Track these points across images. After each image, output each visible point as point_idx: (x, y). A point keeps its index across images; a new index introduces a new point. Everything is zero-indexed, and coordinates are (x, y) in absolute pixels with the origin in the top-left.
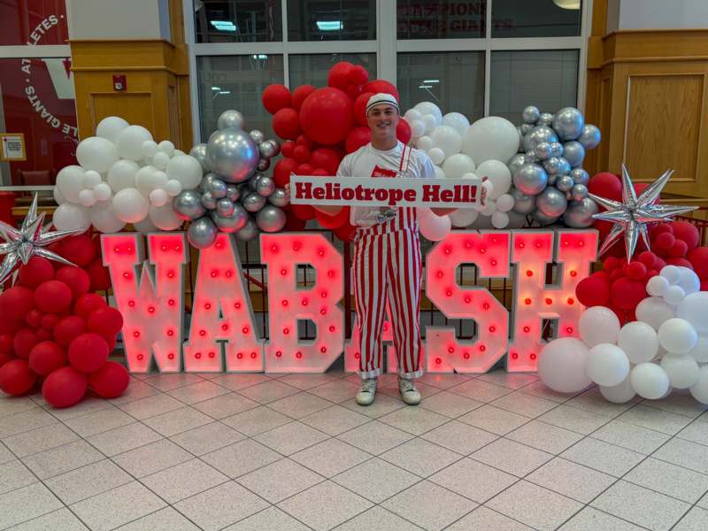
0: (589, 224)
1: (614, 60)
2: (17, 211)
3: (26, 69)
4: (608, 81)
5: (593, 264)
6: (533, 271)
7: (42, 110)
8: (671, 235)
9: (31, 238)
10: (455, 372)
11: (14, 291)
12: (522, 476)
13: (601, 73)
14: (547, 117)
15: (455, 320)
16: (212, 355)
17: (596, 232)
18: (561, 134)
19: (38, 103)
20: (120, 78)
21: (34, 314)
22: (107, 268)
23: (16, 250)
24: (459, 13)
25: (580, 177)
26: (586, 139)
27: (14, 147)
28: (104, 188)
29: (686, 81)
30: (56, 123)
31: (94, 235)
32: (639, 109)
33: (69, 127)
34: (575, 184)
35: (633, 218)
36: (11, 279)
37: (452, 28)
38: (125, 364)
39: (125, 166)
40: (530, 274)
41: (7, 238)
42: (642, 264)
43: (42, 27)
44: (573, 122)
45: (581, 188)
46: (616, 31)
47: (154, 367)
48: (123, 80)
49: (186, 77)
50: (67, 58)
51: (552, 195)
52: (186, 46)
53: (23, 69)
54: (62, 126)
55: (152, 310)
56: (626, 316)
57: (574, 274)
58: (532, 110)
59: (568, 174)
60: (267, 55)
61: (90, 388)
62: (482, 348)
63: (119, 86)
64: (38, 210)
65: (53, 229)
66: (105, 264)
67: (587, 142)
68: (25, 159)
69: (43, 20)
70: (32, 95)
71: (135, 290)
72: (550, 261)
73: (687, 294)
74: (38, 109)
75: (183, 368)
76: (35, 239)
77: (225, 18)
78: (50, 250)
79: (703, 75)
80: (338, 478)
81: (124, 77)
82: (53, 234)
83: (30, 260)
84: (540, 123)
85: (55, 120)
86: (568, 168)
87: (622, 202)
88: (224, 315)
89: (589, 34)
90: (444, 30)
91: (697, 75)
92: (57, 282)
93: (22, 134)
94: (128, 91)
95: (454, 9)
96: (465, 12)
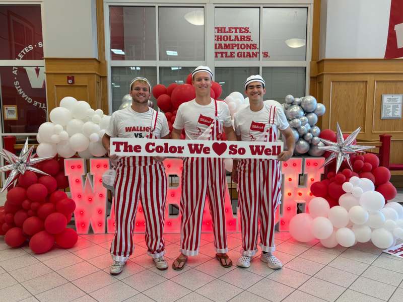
0: (321, 154)
1: (324, 73)
2: (17, 146)
3: (15, 72)
4: (321, 83)
5: (322, 175)
6: (292, 178)
7: (22, 94)
8: (361, 161)
9: (25, 161)
11: (16, 190)
12: (296, 288)
13: (317, 79)
14: (298, 100)
17: (324, 158)
18: (305, 109)
19: (21, 90)
20: (71, 77)
21: (26, 202)
22: (67, 177)
23: (17, 168)
24: (242, 49)
25: (316, 132)
26: (318, 111)
27: (11, 112)
28: (65, 133)
29: (358, 84)
30: (30, 100)
31: (59, 159)
32: (336, 97)
33: (37, 102)
34: (313, 136)
35: (341, 151)
36: (13, 184)
37: (238, 56)
38: (75, 229)
39: (76, 122)
40: (290, 180)
41: (12, 161)
42: (343, 176)
43: (25, 51)
44: (311, 103)
45: (316, 138)
46: (323, 58)
47: (91, 231)
48: (73, 79)
49: (105, 77)
50: (37, 67)
51: (302, 142)
52: (106, 62)
53: (13, 72)
54: (33, 102)
55: (90, 200)
57: (312, 180)
58: (290, 97)
59: (310, 132)
60: (140, 67)
61: (55, 242)
63: (70, 81)
64: (28, 146)
65: (36, 156)
66: (66, 174)
67: (318, 113)
68: (17, 119)
70: (17, 86)
71: (82, 188)
72: (301, 173)
73: (364, 192)
74: (20, 93)
75: (106, 231)
76: (27, 162)
77: (122, 48)
78: (34, 167)
79: (367, 81)
80: (198, 290)
81: (73, 77)
82: (37, 159)
83: (25, 173)
84: (294, 103)
85: (29, 99)
86: (309, 128)
87: (337, 142)
89: (310, 60)
90: (234, 57)
91: (364, 81)
92: (39, 184)
93: (16, 106)
94: (75, 84)
95: (239, 46)
96: (244, 48)
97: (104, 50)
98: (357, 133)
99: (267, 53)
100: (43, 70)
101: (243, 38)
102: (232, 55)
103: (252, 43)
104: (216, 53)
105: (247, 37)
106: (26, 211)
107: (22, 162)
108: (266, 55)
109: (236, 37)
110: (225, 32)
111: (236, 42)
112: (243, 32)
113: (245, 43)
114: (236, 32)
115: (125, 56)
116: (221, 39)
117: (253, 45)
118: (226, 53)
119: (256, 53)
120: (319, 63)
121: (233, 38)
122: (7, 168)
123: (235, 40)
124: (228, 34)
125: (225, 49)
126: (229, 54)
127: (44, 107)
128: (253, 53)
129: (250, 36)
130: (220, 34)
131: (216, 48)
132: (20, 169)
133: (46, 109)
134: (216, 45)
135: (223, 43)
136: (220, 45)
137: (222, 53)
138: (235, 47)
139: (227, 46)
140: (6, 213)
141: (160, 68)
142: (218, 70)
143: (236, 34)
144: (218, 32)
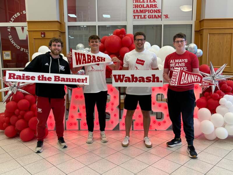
1: (204, 28)
4: (201, 35)
5: (200, 94)
7: (14, 43)
8: (227, 85)
9: (17, 85)
10: (156, 130)
11: (11, 103)
12: (182, 165)
13: (199, 33)
15: (155, 113)
16: (75, 124)
19: (13, 41)
21: (17, 110)
23: (12, 89)
24: (151, 13)
26: (198, 54)
27: (7, 55)
29: (227, 35)
30: (18, 47)
32: (212, 44)
35: (214, 79)
36: (10, 99)
37: (149, 18)
41: (9, 85)
42: (217, 94)
43: (15, 17)
44: (194, 48)
46: (204, 19)
48: (44, 34)
49: (65, 32)
50: (23, 26)
52: (65, 23)
56: (213, 111)
62: (165, 122)
63: (43, 36)
68: (11, 59)
69: (15, 14)
73: (232, 104)
75: (66, 129)
76: (18, 86)
77: (75, 14)
78: (22, 89)
79: (232, 33)
82: (24, 84)
83: (16, 93)
87: (210, 74)
88: (80, 111)
89: (195, 20)
90: (146, 18)
91: (230, 33)
92: (25, 100)
93: (10, 51)
94: (46, 37)
95: (149, 11)
96: (153, 12)
97: (64, 16)
98: (224, 67)
99: (168, 15)
100: (26, 29)
101: (152, 6)
102: (144, 17)
103: (158, 9)
104: (134, 16)
105: (155, 5)
106: (17, 116)
107: (15, 86)
108: (166, 16)
109: (148, 5)
110: (140, 2)
111: (147, 9)
112: (152, 2)
113: (153, 9)
114: (147, 2)
115: (77, 19)
116: (137, 6)
117: (158, 10)
118: (141, 16)
119: (160, 15)
120: (201, 22)
121: (145, 6)
122: (6, 89)
123: (146, 7)
124: (142, 4)
125: (140, 13)
126: (143, 16)
127: (27, 51)
128: (158, 15)
129: (156, 5)
130: (137, 4)
131: (134, 13)
132: (13, 90)
133: (28, 53)
134: (134, 10)
135: (139, 9)
136: (137, 10)
137: (138, 16)
138: (147, 11)
139: (141, 11)
140: (6, 117)
141: (99, 26)
142: (135, 27)
143: (147, 3)
144: (136, 2)
